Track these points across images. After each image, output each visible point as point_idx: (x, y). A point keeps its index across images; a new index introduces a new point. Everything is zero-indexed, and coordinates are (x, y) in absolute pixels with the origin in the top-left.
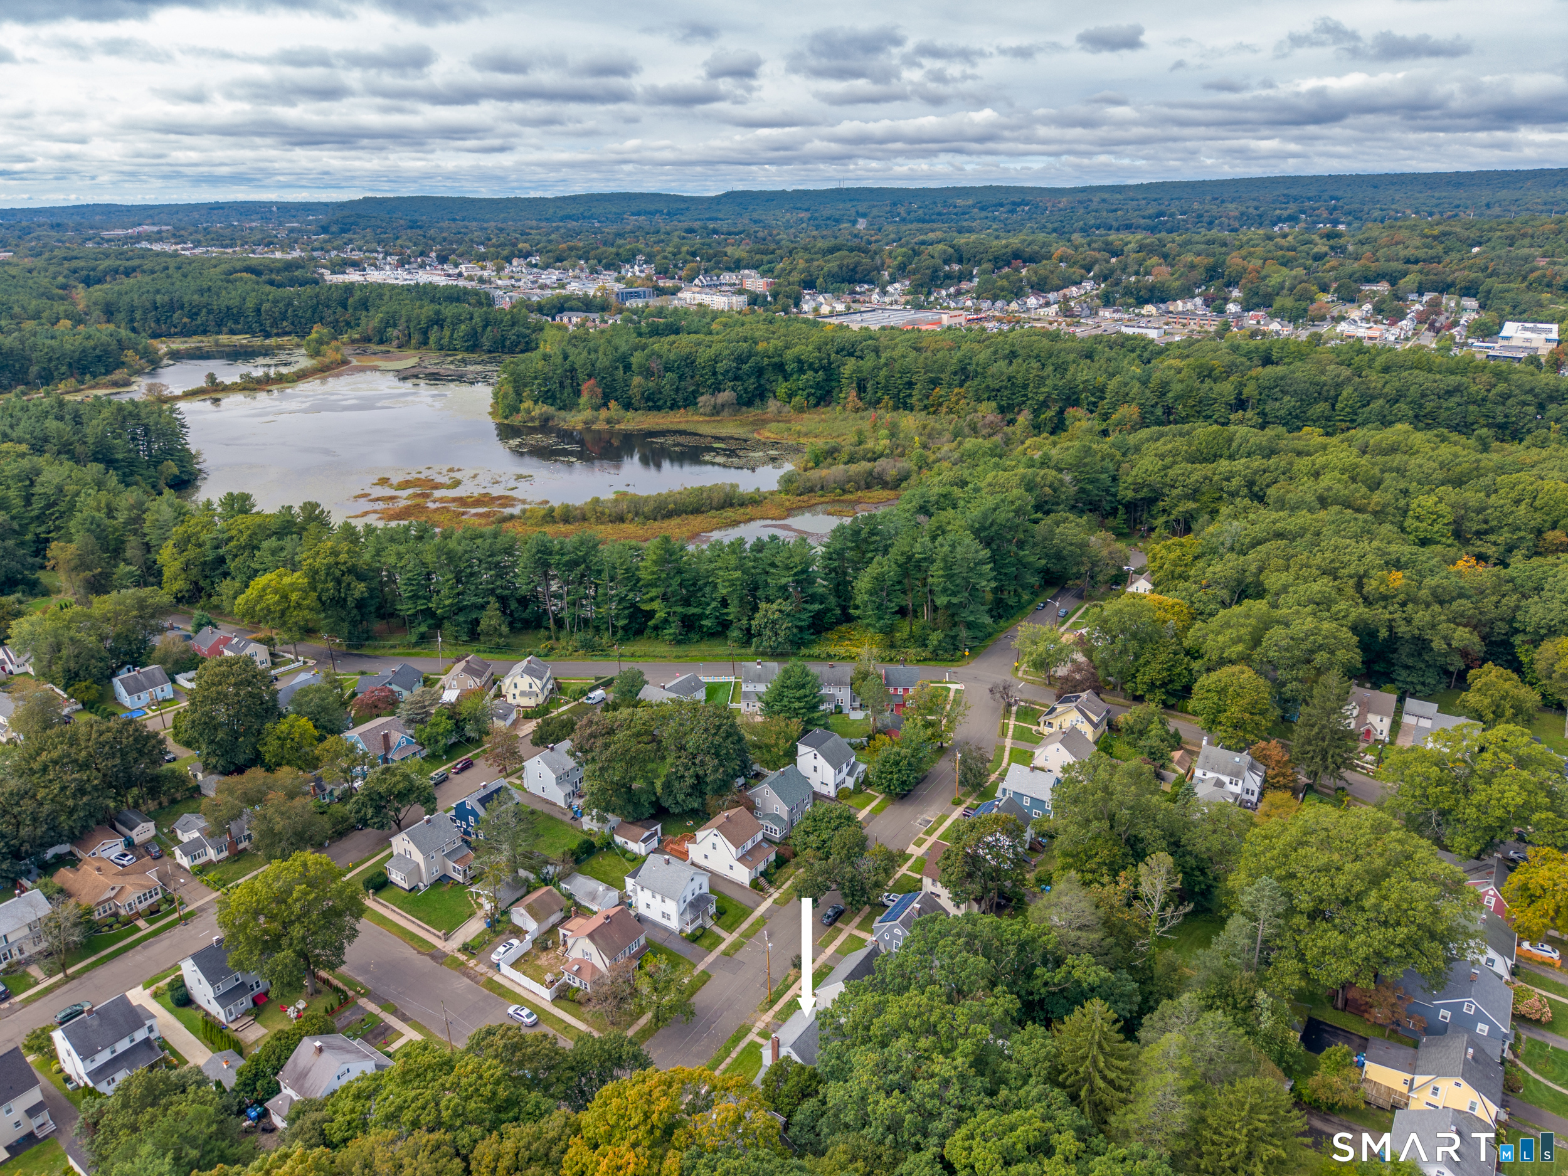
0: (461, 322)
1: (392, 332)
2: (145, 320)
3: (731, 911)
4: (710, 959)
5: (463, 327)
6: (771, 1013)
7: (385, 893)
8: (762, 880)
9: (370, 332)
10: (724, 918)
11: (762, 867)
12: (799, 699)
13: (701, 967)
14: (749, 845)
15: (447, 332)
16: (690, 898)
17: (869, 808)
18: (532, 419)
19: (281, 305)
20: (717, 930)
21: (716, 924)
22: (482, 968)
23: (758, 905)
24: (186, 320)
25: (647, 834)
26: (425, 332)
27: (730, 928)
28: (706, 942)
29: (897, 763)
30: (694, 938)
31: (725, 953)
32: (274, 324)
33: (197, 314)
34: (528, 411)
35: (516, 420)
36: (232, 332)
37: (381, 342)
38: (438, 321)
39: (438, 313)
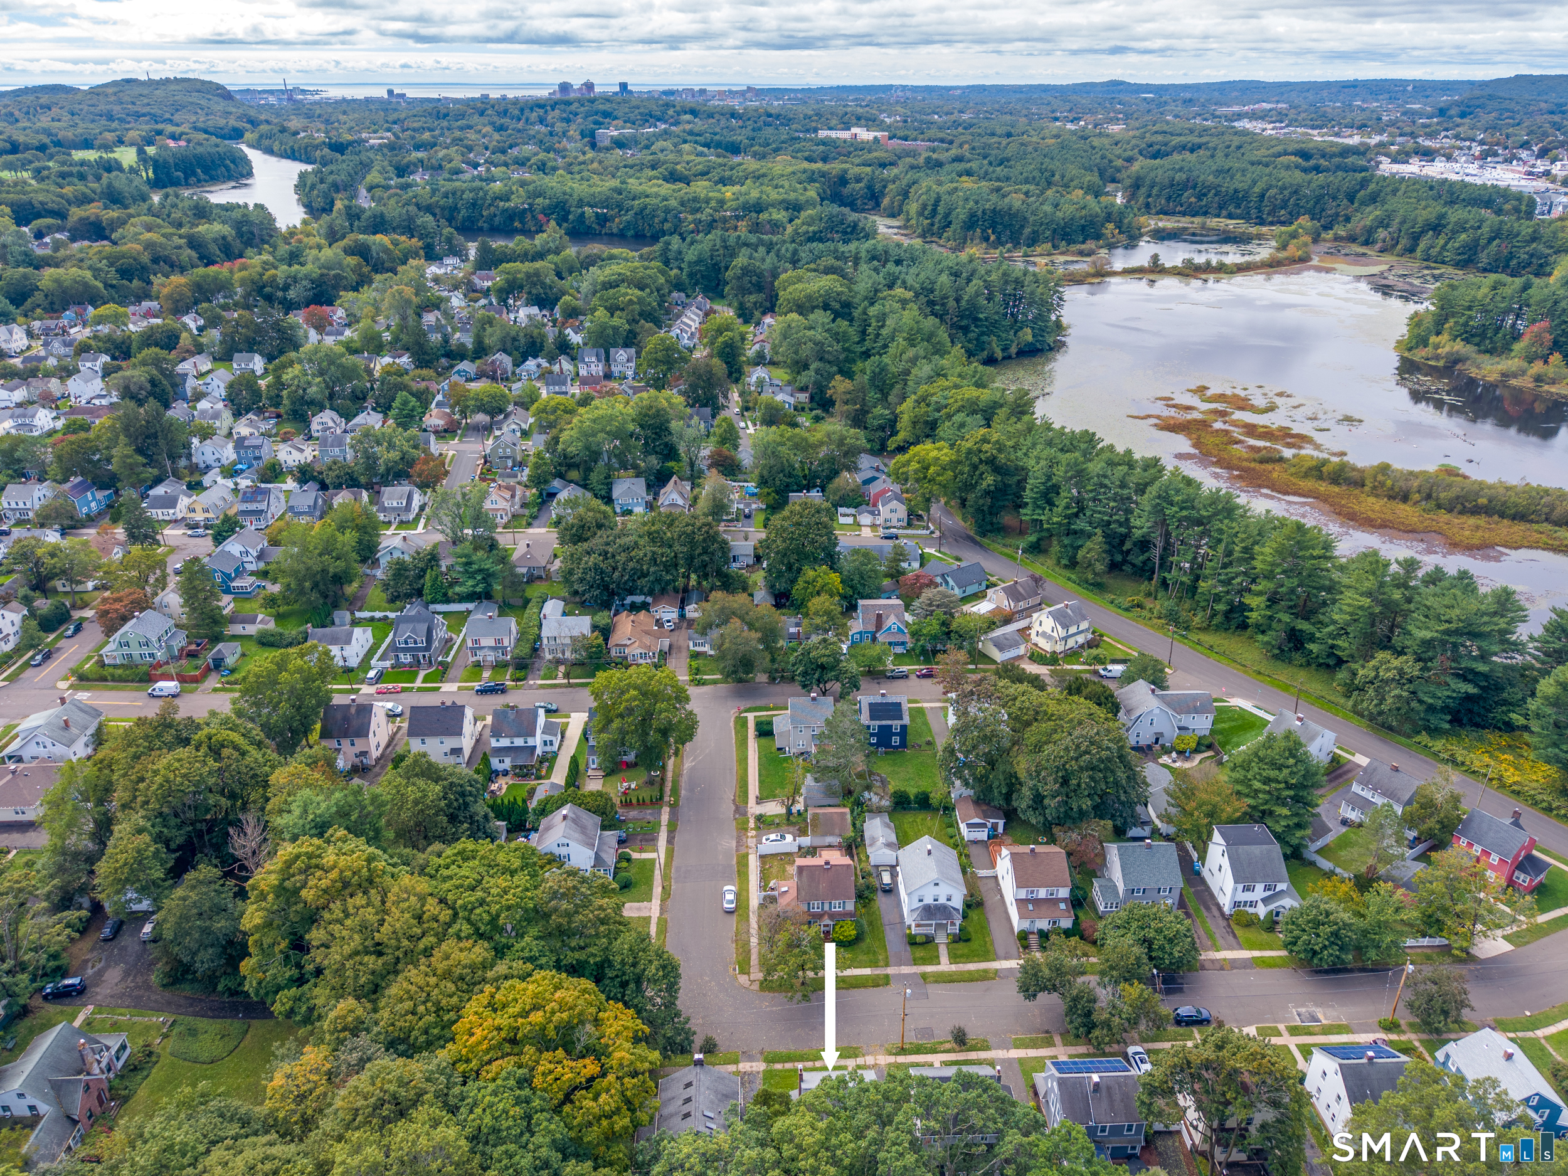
0: (1465, 230)
1: (1382, 234)
2: (1158, 196)
3: (975, 945)
4: (906, 970)
5: (1463, 236)
6: (892, 1059)
7: (763, 740)
8: (1033, 939)
9: (1358, 231)
10: (961, 945)
11: (1043, 924)
12: (1267, 781)
13: (890, 971)
14: (1042, 893)
15: (1441, 241)
16: (929, 900)
17: (1257, 954)
18: (1437, 358)
19: (1286, 192)
20: (943, 952)
21: (948, 944)
22: (751, 842)
23: (1006, 958)
24: (1193, 200)
25: (977, 820)
26: (1416, 238)
27: (954, 958)
28: (920, 953)
29: (1317, 924)
30: (912, 942)
31: (924, 976)
32: (1272, 213)
33: (1205, 195)
34: (1437, 346)
35: (1419, 355)
36: (1230, 216)
37: (1366, 243)
38: (1436, 227)
39: (1442, 216)
